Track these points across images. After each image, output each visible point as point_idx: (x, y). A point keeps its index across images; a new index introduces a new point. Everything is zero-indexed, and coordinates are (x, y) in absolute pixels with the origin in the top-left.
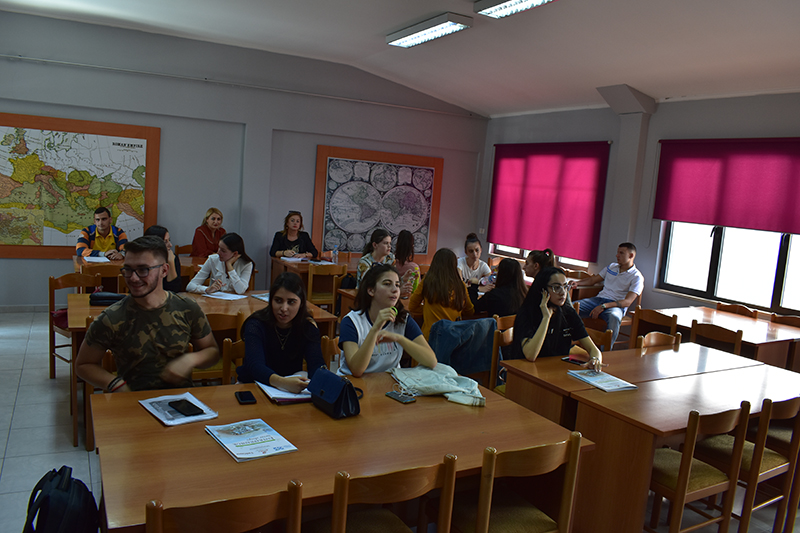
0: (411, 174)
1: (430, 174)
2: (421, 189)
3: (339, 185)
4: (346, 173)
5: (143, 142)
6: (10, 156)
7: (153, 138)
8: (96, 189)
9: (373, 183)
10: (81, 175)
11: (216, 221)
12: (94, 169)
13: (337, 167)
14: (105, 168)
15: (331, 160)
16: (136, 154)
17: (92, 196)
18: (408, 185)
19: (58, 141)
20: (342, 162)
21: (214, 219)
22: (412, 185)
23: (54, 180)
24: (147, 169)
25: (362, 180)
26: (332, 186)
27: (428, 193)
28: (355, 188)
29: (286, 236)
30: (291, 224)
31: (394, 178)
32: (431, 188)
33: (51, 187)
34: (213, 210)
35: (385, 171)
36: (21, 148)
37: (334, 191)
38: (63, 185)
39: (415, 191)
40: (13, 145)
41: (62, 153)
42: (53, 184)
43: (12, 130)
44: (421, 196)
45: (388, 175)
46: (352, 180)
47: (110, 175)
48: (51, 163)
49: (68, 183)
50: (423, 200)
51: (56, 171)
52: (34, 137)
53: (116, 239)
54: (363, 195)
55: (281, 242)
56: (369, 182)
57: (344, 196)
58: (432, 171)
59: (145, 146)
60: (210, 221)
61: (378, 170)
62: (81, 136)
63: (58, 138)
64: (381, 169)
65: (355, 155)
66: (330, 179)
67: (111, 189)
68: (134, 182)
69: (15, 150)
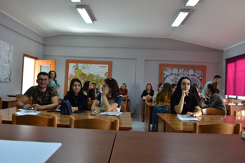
0: (193, 72)
1: (201, 71)
2: (198, 77)
3: (167, 76)
4: (169, 72)
5: (107, 66)
6: (74, 71)
7: (110, 64)
8: (95, 79)
9: (179, 75)
10: (91, 75)
11: (124, 87)
12: (94, 73)
13: (166, 70)
14: (97, 73)
15: (164, 68)
16: (106, 69)
17: (94, 81)
18: (192, 75)
19: (86, 66)
20: (168, 69)
21: (124, 86)
22: (194, 75)
23: (85, 76)
24: (108, 73)
25: (175, 74)
26: (165, 76)
27: (200, 78)
28: (173, 77)
29: (147, 91)
30: (148, 88)
31: (187, 73)
32: (201, 76)
33: (84, 78)
34: (124, 84)
35: (183, 71)
36: (77, 69)
37: (166, 78)
38: (87, 78)
39: (195, 77)
40: (75, 68)
41: (87, 69)
42: (84, 77)
43: (75, 64)
44: (198, 79)
45: (185, 72)
46: (172, 74)
47: (99, 75)
48: (84, 72)
49: (88, 77)
50: (199, 80)
51: (85, 74)
52: (80, 65)
53: (97, 92)
54: (176, 79)
55: (145, 93)
56: (178, 75)
57: (169, 80)
58: (202, 70)
59: (108, 67)
60: (123, 87)
61: (181, 71)
62: (91, 65)
63: (86, 65)
64: (182, 70)
65: (172, 66)
66: (164, 74)
67: (99, 78)
68: (105, 77)
69: (76, 69)
